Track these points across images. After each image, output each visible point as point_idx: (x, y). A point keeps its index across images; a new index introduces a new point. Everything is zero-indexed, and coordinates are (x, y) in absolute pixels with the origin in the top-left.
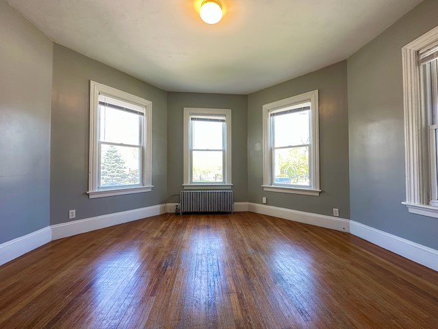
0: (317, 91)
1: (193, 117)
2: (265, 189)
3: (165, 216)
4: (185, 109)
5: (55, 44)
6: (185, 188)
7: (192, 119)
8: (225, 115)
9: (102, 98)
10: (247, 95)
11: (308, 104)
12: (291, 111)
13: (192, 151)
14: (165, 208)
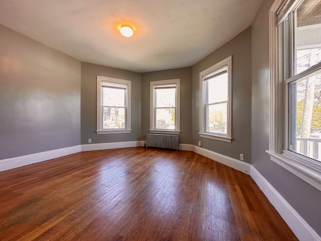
0: (231, 56)
1: (156, 87)
2: (200, 136)
3: (138, 148)
4: (151, 82)
5: (82, 62)
6: (151, 132)
7: (155, 88)
8: (176, 83)
9: (103, 84)
10: (192, 67)
11: (226, 68)
12: (215, 76)
13: (156, 108)
14: (138, 143)
